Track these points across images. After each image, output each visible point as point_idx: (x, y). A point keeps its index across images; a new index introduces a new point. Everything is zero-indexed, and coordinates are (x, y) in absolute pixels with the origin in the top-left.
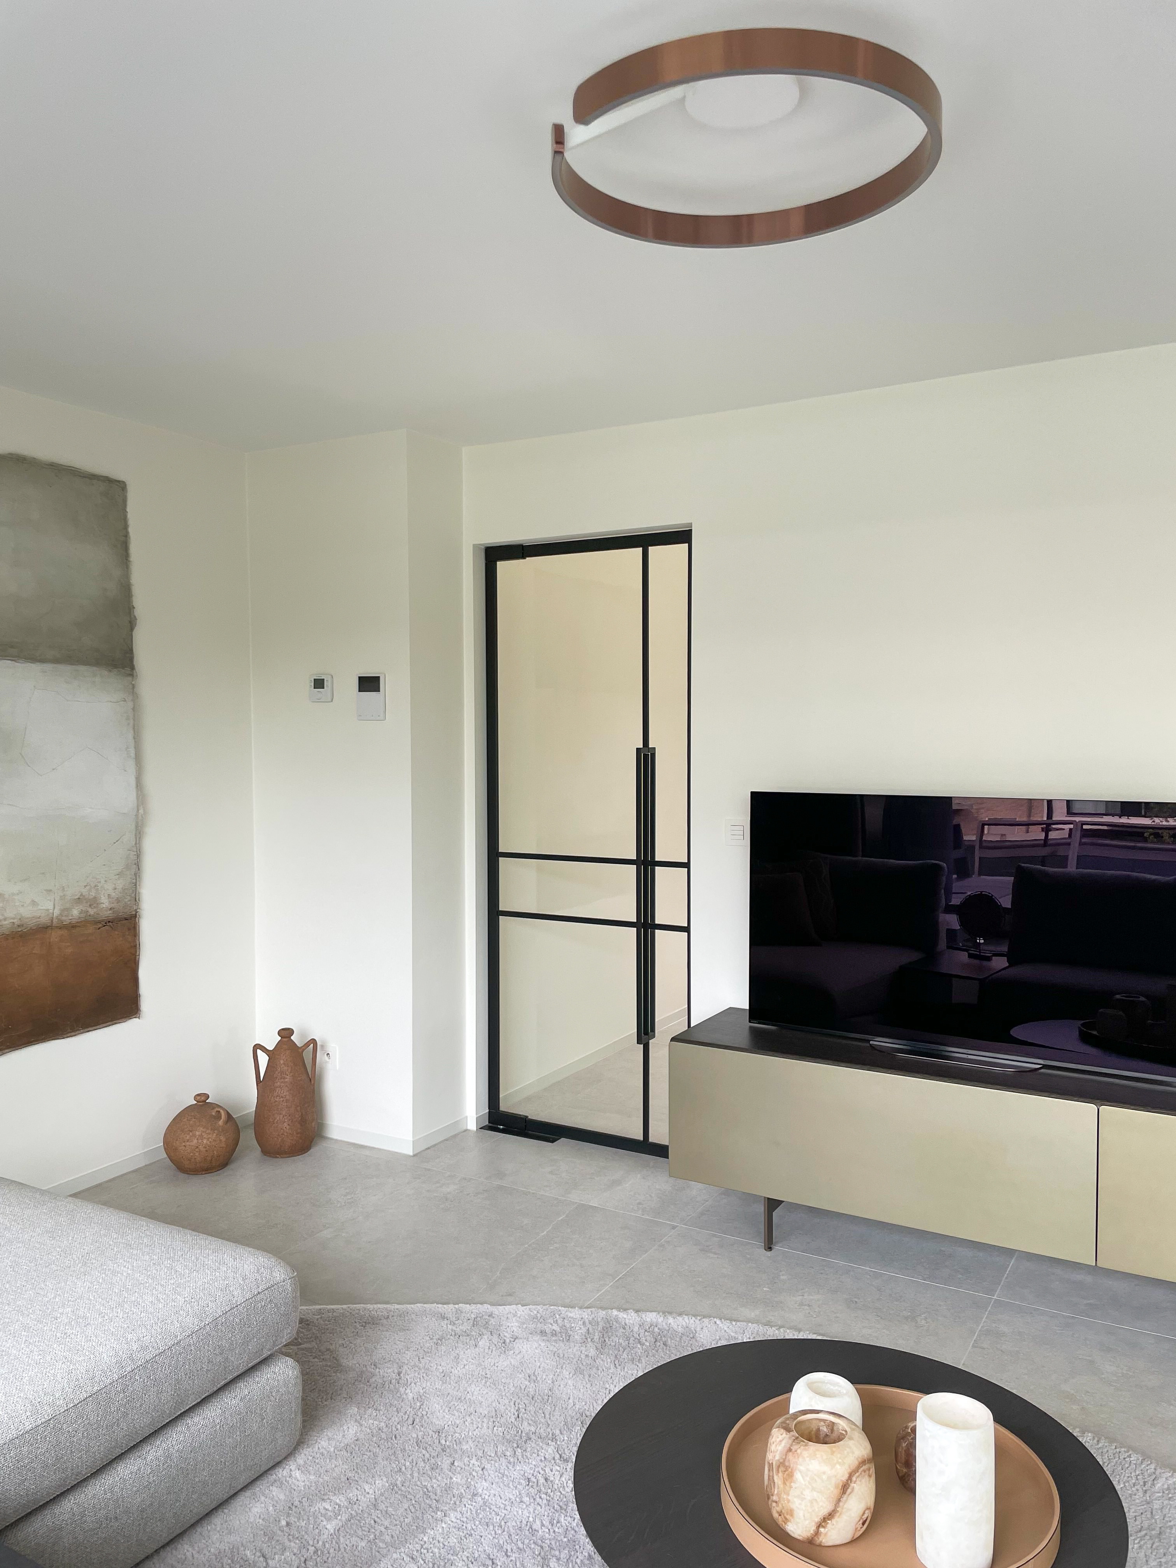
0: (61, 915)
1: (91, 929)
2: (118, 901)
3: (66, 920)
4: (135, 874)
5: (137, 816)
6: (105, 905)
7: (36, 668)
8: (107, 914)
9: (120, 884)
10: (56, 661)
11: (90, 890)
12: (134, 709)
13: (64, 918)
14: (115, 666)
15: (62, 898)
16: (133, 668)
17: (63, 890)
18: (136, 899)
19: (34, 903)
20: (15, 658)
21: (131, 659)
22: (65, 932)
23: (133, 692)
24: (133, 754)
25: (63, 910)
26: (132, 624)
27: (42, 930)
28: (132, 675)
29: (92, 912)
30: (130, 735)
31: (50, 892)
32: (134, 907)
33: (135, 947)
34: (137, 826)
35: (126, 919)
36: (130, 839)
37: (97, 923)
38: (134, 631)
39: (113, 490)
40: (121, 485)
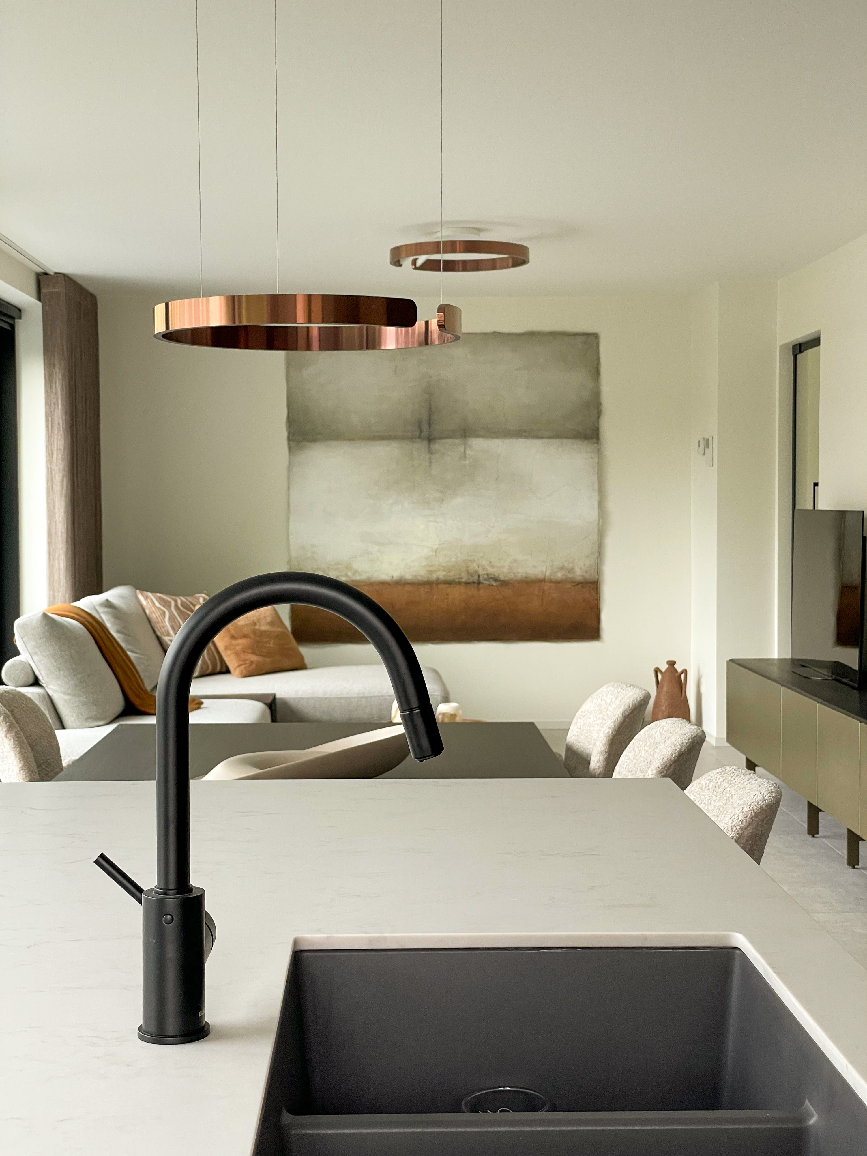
0: (550, 575)
1: (569, 586)
2: (586, 572)
3: (554, 578)
4: (598, 557)
5: (598, 524)
6: (579, 574)
7: (538, 442)
8: (579, 578)
9: (588, 562)
10: (550, 438)
11: (569, 564)
12: (598, 463)
13: (552, 577)
14: (587, 439)
15: (552, 566)
16: (599, 438)
17: (552, 562)
18: (598, 571)
19: (534, 567)
20: (526, 437)
21: (598, 434)
22: (553, 585)
23: (599, 452)
24: (596, 488)
25: (551, 573)
26: (599, 414)
27: (540, 581)
28: (598, 443)
29: (570, 576)
30: (595, 478)
31: (544, 561)
32: (597, 577)
33: (597, 600)
34: (599, 530)
35: (591, 583)
36: (594, 537)
37: (572, 582)
38: (600, 418)
39: (591, 340)
40: (596, 336)
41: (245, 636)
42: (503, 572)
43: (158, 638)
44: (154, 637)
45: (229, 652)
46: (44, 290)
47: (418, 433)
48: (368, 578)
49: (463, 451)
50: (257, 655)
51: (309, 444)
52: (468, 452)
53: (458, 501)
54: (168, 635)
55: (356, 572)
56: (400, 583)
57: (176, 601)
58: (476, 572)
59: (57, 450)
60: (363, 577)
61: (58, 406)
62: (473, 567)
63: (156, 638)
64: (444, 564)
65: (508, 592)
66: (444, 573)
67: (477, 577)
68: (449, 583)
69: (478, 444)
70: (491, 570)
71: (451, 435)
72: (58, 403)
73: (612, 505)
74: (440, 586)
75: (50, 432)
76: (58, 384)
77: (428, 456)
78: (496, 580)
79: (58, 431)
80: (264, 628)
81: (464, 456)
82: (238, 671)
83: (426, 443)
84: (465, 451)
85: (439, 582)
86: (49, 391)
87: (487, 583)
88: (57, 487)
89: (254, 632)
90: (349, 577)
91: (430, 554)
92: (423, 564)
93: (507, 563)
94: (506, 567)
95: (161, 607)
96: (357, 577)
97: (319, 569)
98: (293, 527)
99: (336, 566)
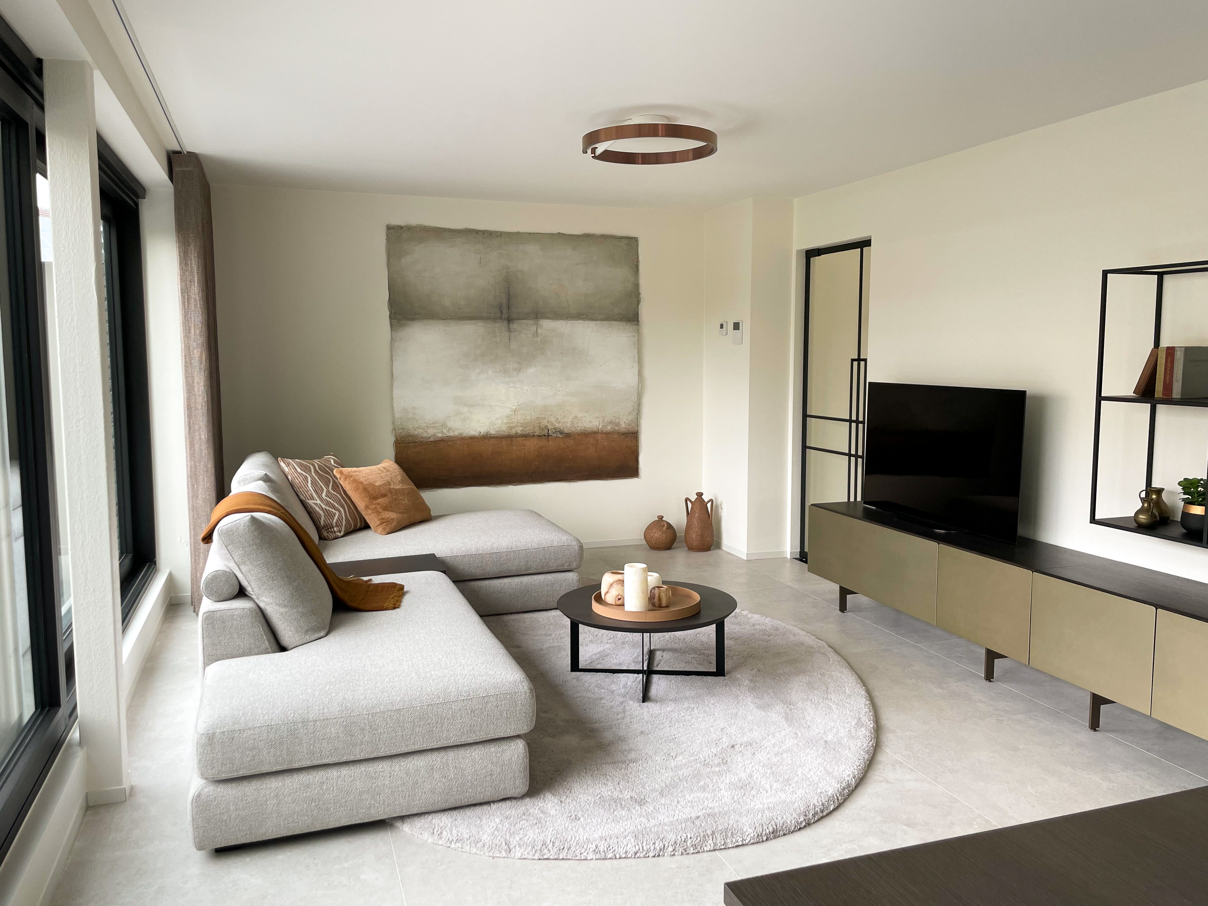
0: (602, 428)
1: (616, 436)
2: (629, 425)
3: (605, 430)
4: (637, 414)
5: (638, 387)
6: (623, 426)
7: (593, 323)
8: (623, 430)
9: (630, 418)
10: (602, 320)
11: (616, 419)
12: (638, 341)
13: (603, 429)
14: (630, 321)
15: (603, 421)
16: (638, 321)
17: (604, 417)
18: (638, 425)
19: (591, 422)
20: (584, 319)
21: (638, 318)
22: (604, 436)
23: (638, 332)
24: (637, 360)
25: (603, 426)
26: (638, 302)
27: (594, 433)
28: (638, 324)
29: (617, 428)
30: (636, 351)
31: (597, 418)
32: (636, 429)
33: (637, 446)
34: (639, 393)
35: (632, 433)
36: (635, 398)
37: (619, 433)
38: (641, 305)
39: (632, 242)
40: (636, 240)
42: (567, 427)
43: (302, 502)
44: (300, 502)
45: (370, 511)
46: (176, 168)
47: (499, 315)
48: (460, 434)
49: (535, 331)
51: (408, 322)
52: (539, 331)
53: (531, 370)
54: (312, 498)
55: (450, 429)
56: (486, 438)
57: (314, 466)
58: (546, 427)
60: (456, 433)
62: (545, 423)
64: (522, 421)
65: (571, 442)
66: (522, 428)
67: (546, 431)
68: (525, 436)
69: (547, 324)
70: (557, 425)
71: (526, 317)
73: (647, 373)
74: (518, 439)
77: (507, 334)
78: (561, 433)
80: (397, 487)
81: (536, 334)
83: (506, 323)
85: (517, 436)
87: (555, 435)
89: (390, 491)
90: (445, 433)
91: (510, 413)
92: (505, 421)
93: (570, 420)
94: (569, 422)
95: (302, 472)
96: (452, 434)
97: (419, 427)
98: (397, 393)
99: (434, 425)
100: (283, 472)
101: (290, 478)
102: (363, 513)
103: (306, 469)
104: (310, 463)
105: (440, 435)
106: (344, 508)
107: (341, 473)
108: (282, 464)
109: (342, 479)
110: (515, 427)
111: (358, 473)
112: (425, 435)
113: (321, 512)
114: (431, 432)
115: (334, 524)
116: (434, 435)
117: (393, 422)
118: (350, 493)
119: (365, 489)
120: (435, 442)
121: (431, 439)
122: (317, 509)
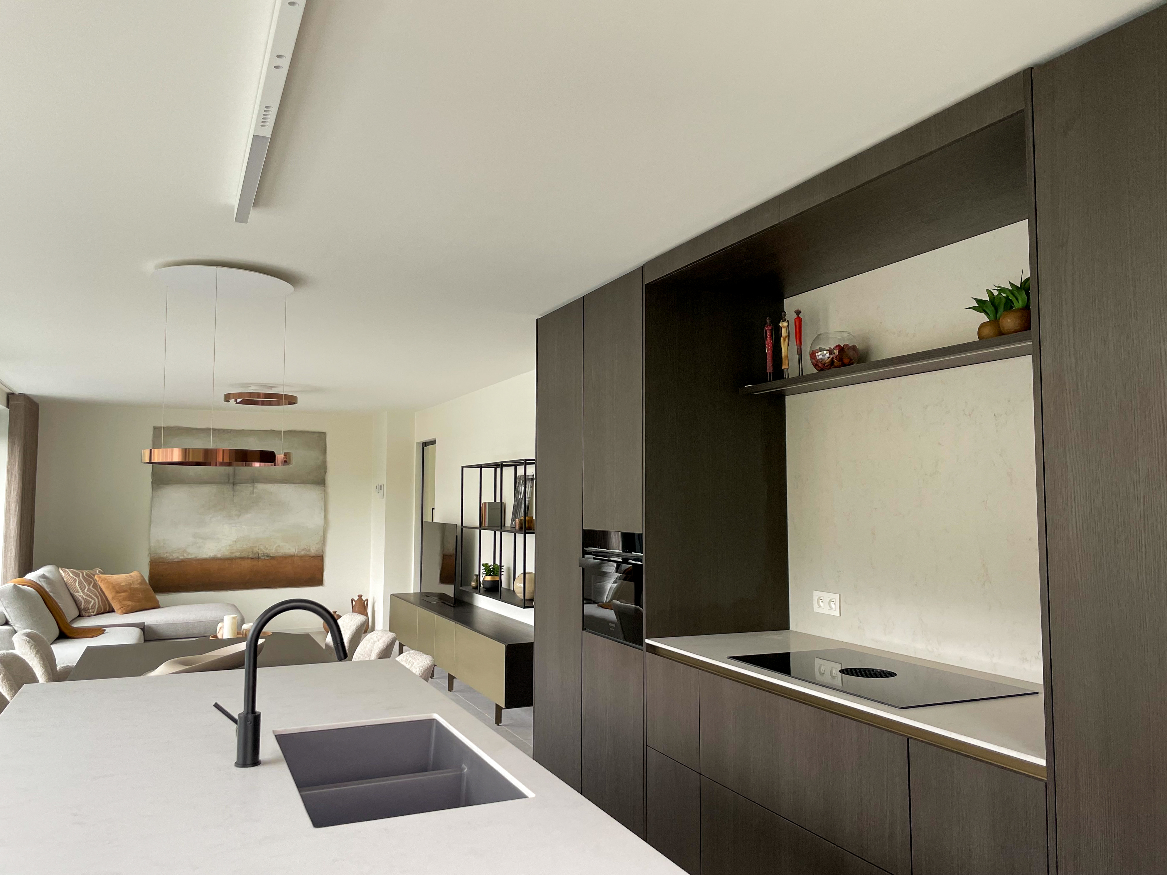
0: (298, 553)
1: (307, 558)
2: (317, 551)
3: (299, 554)
4: (323, 544)
5: (324, 527)
6: (313, 551)
8: (313, 554)
9: (318, 546)
10: (299, 483)
11: (307, 547)
12: (324, 496)
14: (320, 484)
15: (298, 548)
16: (325, 484)
17: (299, 546)
18: (323, 550)
19: (289, 549)
20: (287, 483)
21: (325, 482)
22: (299, 558)
23: (325, 491)
24: (323, 509)
25: (298, 552)
26: (325, 472)
27: (292, 557)
28: (325, 486)
29: (308, 553)
30: (323, 503)
31: (294, 546)
32: (322, 553)
33: (322, 565)
34: (324, 529)
35: (319, 557)
36: (321, 533)
37: (309, 556)
38: (326, 474)
39: (322, 435)
40: (324, 434)
41: (125, 591)
42: (272, 552)
43: (71, 594)
44: (69, 594)
45: (115, 601)
46: (11, 402)
47: (227, 481)
48: (196, 557)
49: (252, 489)
50: (132, 601)
51: (165, 486)
52: (255, 491)
53: (249, 515)
54: (78, 592)
55: (188, 554)
56: (214, 559)
57: (83, 573)
58: (257, 552)
59: (14, 490)
60: (193, 556)
61: (16, 466)
62: (256, 549)
63: (70, 595)
64: (240, 549)
65: (274, 562)
66: (239, 553)
67: (257, 555)
68: (242, 558)
69: (261, 486)
70: (265, 551)
71: (246, 481)
72: (16, 464)
73: (331, 517)
74: (236, 560)
75: (10, 480)
76: (16, 454)
77: (232, 492)
78: (268, 556)
79: (15, 479)
80: (136, 586)
81: (253, 492)
82: (120, 611)
83: (232, 485)
84: (253, 490)
85: (236, 558)
86: (11, 457)
87: (264, 558)
88: (12, 511)
89: (130, 589)
90: (185, 556)
91: (232, 543)
92: (228, 549)
93: (274, 547)
94: (274, 550)
95: (73, 576)
96: (190, 557)
97: (167, 553)
98: (153, 530)
99: (178, 551)
100: (61, 576)
101: (65, 579)
102: (111, 602)
103: (77, 575)
104: (80, 572)
105: (182, 558)
106: (98, 598)
107: (100, 577)
108: (61, 571)
109: (100, 581)
110: (235, 552)
111: (110, 578)
112: (171, 557)
113: (83, 601)
114: (175, 555)
115: (90, 608)
116: (178, 557)
117: (149, 549)
118: (104, 590)
119: (114, 587)
120: (178, 562)
121: (176, 560)
122: (80, 598)
